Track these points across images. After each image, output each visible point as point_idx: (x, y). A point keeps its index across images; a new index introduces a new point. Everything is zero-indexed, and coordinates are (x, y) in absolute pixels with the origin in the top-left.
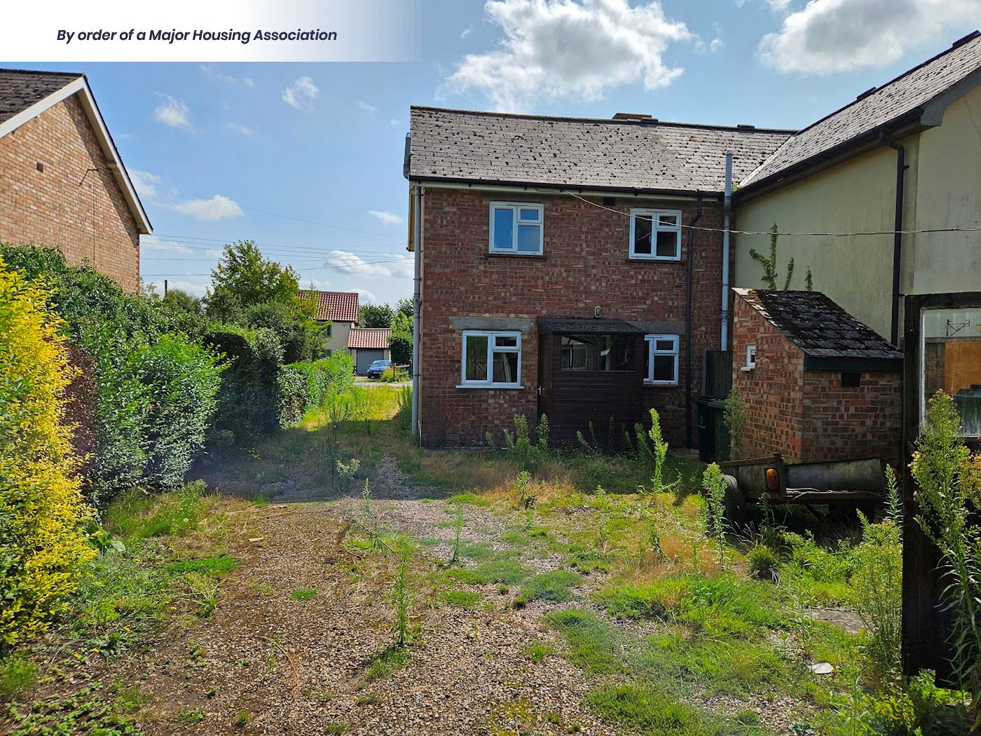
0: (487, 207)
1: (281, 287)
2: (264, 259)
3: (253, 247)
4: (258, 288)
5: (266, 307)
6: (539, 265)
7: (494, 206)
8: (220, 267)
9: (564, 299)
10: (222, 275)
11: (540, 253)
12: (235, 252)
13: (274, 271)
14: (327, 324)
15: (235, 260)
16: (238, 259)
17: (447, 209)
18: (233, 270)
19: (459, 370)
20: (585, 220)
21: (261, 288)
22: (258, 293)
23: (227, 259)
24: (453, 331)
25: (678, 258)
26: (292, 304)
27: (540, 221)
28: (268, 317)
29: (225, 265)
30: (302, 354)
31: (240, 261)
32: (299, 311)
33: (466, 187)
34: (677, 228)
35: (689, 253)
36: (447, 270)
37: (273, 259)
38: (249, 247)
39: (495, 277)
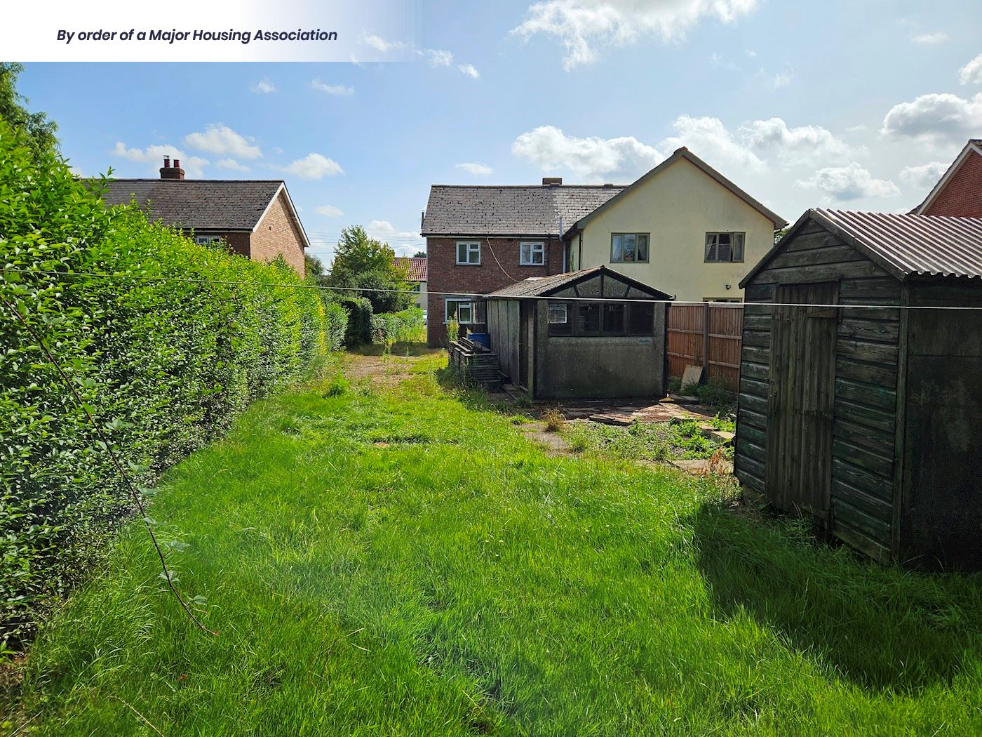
0: (455, 244)
1: (380, 258)
2: (369, 238)
3: (361, 230)
4: (365, 260)
5: (371, 274)
6: (479, 269)
7: (458, 243)
8: (339, 245)
9: (490, 284)
10: (341, 251)
11: (479, 264)
12: (349, 234)
13: (376, 247)
14: (416, 284)
15: (349, 240)
16: (351, 239)
17: (438, 246)
18: (348, 247)
19: (444, 316)
20: (499, 248)
21: (367, 260)
22: (365, 264)
23: (344, 240)
24: (441, 299)
25: (543, 264)
26: (389, 271)
27: (479, 250)
28: (372, 282)
29: (343, 244)
30: (396, 308)
31: (353, 241)
32: (394, 276)
33: (445, 237)
34: (542, 250)
35: (548, 262)
36: (438, 273)
37: (376, 239)
38: (359, 230)
39: (459, 274)
